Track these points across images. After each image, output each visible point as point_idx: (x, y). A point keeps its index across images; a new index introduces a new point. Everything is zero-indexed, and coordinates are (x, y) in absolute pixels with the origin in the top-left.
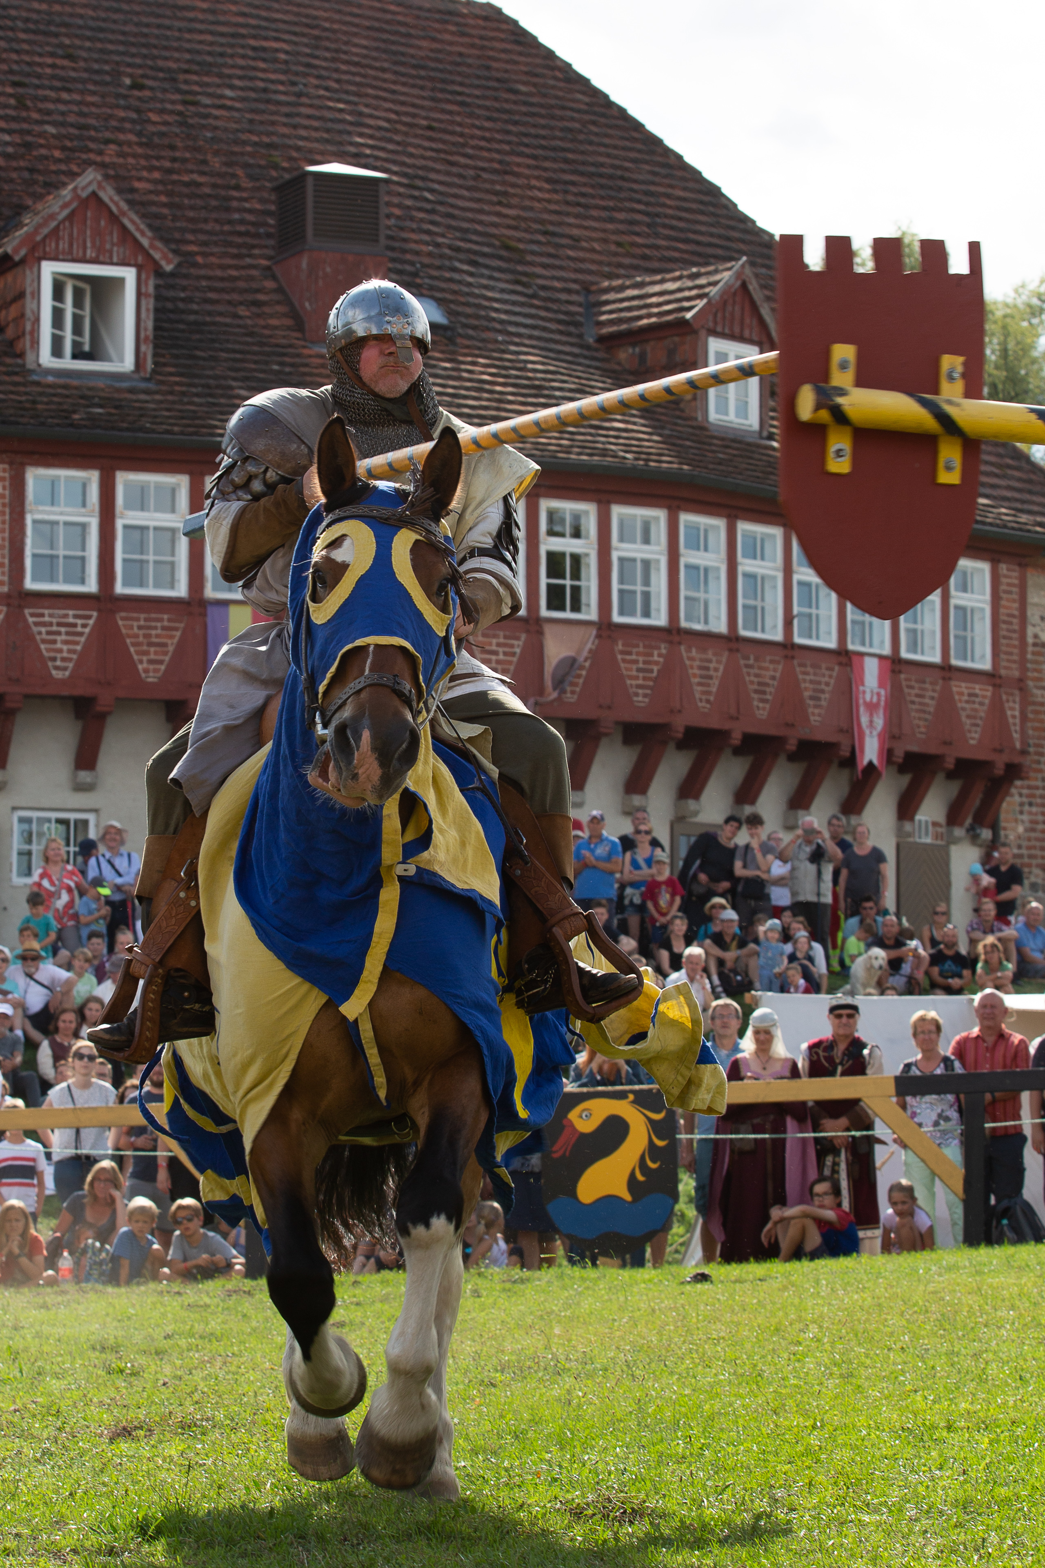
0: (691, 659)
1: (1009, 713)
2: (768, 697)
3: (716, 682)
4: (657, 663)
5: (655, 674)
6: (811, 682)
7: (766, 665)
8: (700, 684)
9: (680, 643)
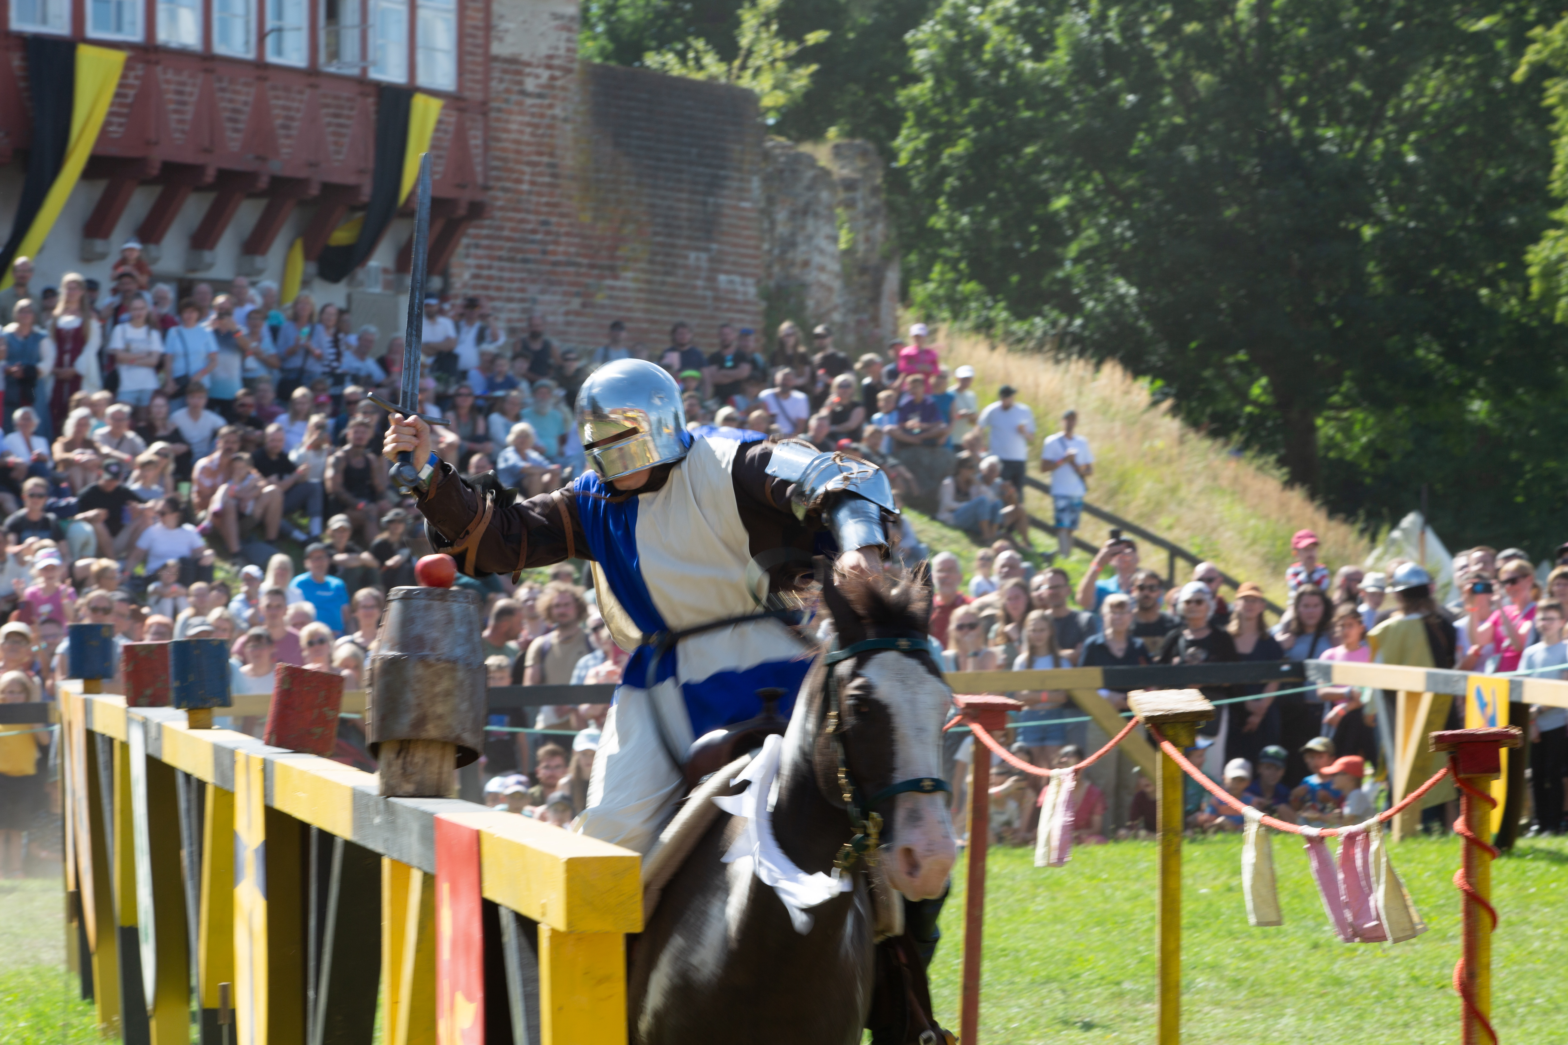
0: (168, 82)
1: (473, 142)
2: (241, 126)
3: (190, 109)
4: (131, 86)
5: (129, 100)
6: (285, 108)
7: (238, 88)
8: (176, 111)
9: (157, 63)
